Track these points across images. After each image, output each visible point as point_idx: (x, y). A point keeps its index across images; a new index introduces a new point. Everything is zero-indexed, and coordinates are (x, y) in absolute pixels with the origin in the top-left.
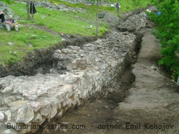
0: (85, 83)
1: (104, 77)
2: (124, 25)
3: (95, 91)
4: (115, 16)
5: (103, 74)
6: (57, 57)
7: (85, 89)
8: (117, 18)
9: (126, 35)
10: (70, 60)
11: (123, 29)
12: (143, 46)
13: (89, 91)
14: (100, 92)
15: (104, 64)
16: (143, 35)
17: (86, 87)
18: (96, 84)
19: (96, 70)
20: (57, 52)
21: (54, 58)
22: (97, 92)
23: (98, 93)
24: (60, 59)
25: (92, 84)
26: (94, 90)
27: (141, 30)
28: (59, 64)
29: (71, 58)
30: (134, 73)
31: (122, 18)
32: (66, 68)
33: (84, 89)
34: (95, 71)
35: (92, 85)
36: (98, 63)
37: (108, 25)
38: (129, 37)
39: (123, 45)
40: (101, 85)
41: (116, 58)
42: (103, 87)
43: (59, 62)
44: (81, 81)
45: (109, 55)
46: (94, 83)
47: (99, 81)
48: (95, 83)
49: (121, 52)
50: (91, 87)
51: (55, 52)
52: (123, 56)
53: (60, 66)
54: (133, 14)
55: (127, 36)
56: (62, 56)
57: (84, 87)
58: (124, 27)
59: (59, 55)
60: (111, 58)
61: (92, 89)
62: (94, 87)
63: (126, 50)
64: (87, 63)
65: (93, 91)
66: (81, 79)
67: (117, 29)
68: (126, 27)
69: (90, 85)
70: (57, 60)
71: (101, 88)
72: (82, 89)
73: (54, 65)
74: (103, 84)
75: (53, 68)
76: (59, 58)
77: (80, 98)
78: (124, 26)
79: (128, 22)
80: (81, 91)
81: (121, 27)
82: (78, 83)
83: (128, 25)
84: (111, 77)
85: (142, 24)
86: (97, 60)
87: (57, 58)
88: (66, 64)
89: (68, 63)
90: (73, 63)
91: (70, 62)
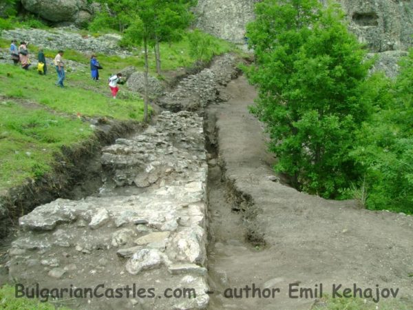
2: (175, 96)
4: (154, 77)
6: (112, 161)
8: (158, 83)
9: (186, 116)
10: (141, 166)
11: (172, 105)
12: (223, 139)
16: (217, 116)
20: (108, 151)
21: (106, 163)
24: (120, 166)
27: (209, 106)
28: (118, 176)
29: (141, 162)
30: (242, 190)
31: (167, 82)
32: (134, 184)
37: (141, 97)
38: (193, 121)
39: (192, 138)
41: (197, 163)
43: (118, 171)
49: (196, 151)
51: (105, 151)
52: (203, 160)
53: (121, 180)
54: (187, 73)
55: (189, 119)
56: (122, 160)
58: (175, 102)
59: (115, 156)
63: (200, 148)
64: (177, 170)
67: (160, 106)
68: (178, 102)
70: (112, 169)
73: (105, 180)
76: (118, 162)
78: (174, 100)
79: (182, 91)
81: (170, 102)
83: (183, 97)
85: (210, 94)
87: (111, 164)
88: (134, 175)
89: (138, 173)
90: (148, 171)
91: (143, 170)
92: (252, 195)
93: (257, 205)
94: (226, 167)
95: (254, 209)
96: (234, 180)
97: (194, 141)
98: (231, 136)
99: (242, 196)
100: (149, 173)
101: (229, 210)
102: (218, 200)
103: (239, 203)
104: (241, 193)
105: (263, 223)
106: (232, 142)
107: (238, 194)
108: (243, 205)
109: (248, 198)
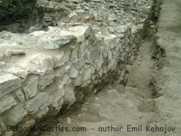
0: (89, 53)
1: (122, 46)
3: (107, 69)
5: (121, 40)
6: (43, 6)
7: (89, 66)
10: (65, 11)
13: (96, 70)
14: (114, 71)
15: (121, 25)
17: (91, 62)
18: (110, 57)
19: (110, 33)
22: (110, 70)
23: (112, 73)
25: (103, 55)
26: (105, 67)
28: (45, 18)
29: (67, 9)
30: (160, 45)
32: (57, 25)
33: (87, 66)
34: (108, 33)
35: (103, 58)
36: (112, 22)
38: (146, 2)
40: (116, 59)
41: (134, 22)
42: (119, 63)
43: (46, 14)
44: (80, 48)
45: (125, 18)
46: (106, 53)
47: (115, 51)
48: (108, 54)
49: (139, 16)
50: (101, 61)
52: (142, 22)
53: (47, 21)
55: (144, 0)
56: (51, 5)
57: (87, 61)
60: (128, 21)
61: (103, 66)
62: (106, 62)
63: (144, 16)
65: (103, 70)
66: (80, 43)
69: (99, 57)
70: (42, 12)
71: (116, 64)
72: (83, 66)
73: (38, 20)
74: (120, 57)
75: (36, 25)
76: (47, 7)
77: (76, 85)
80: (79, 70)
82: (72, 50)
84: (129, 47)
86: (110, 19)
87: (42, 8)
88: (57, 18)
89: (61, 17)
90: (70, 16)
91: (66, 15)
92: (166, 49)
93: (166, 58)
94: (158, 30)
95: (163, 60)
96: (158, 37)
97: (142, 11)
98: (167, 13)
99: (159, 49)
100: (71, 18)
101: (150, 57)
102: (146, 49)
103: (157, 53)
104: (159, 46)
105: (165, 76)
106: (167, 16)
107: (158, 47)
108: (158, 56)
109: (163, 51)
